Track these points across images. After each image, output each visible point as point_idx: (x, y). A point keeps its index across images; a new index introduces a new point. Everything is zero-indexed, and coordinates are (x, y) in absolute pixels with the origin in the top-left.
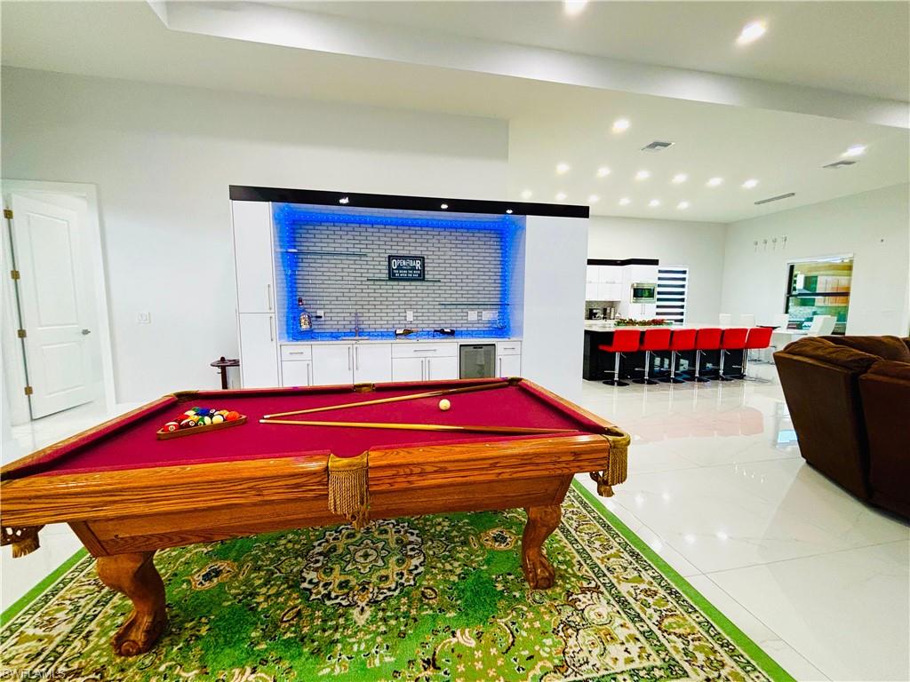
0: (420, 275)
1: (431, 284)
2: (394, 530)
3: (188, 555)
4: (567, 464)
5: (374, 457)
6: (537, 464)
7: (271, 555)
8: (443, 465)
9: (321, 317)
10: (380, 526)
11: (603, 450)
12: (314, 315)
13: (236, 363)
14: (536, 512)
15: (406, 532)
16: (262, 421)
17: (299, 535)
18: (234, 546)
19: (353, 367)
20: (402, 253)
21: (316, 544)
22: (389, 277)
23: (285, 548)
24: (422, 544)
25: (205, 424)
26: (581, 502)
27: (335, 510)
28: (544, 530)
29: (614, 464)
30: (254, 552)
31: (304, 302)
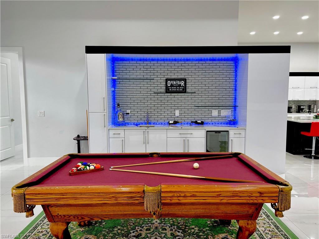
0: (183, 89)
1: (190, 94)
2: (169, 229)
3: (74, 231)
4: (256, 198)
5: (164, 187)
6: (241, 197)
7: (111, 235)
8: (194, 194)
9: (129, 114)
10: (162, 227)
11: (275, 192)
12: (125, 112)
13: (86, 138)
14: (243, 223)
15: (176, 230)
16: (110, 169)
17: (123, 227)
18: (94, 229)
19: (146, 142)
20: (173, 77)
21: (132, 232)
22: (166, 91)
23: (117, 232)
24: (184, 237)
25: (87, 169)
26: (275, 226)
27: (147, 209)
28: (247, 233)
29: (281, 200)
30: (103, 233)
31: (120, 106)
